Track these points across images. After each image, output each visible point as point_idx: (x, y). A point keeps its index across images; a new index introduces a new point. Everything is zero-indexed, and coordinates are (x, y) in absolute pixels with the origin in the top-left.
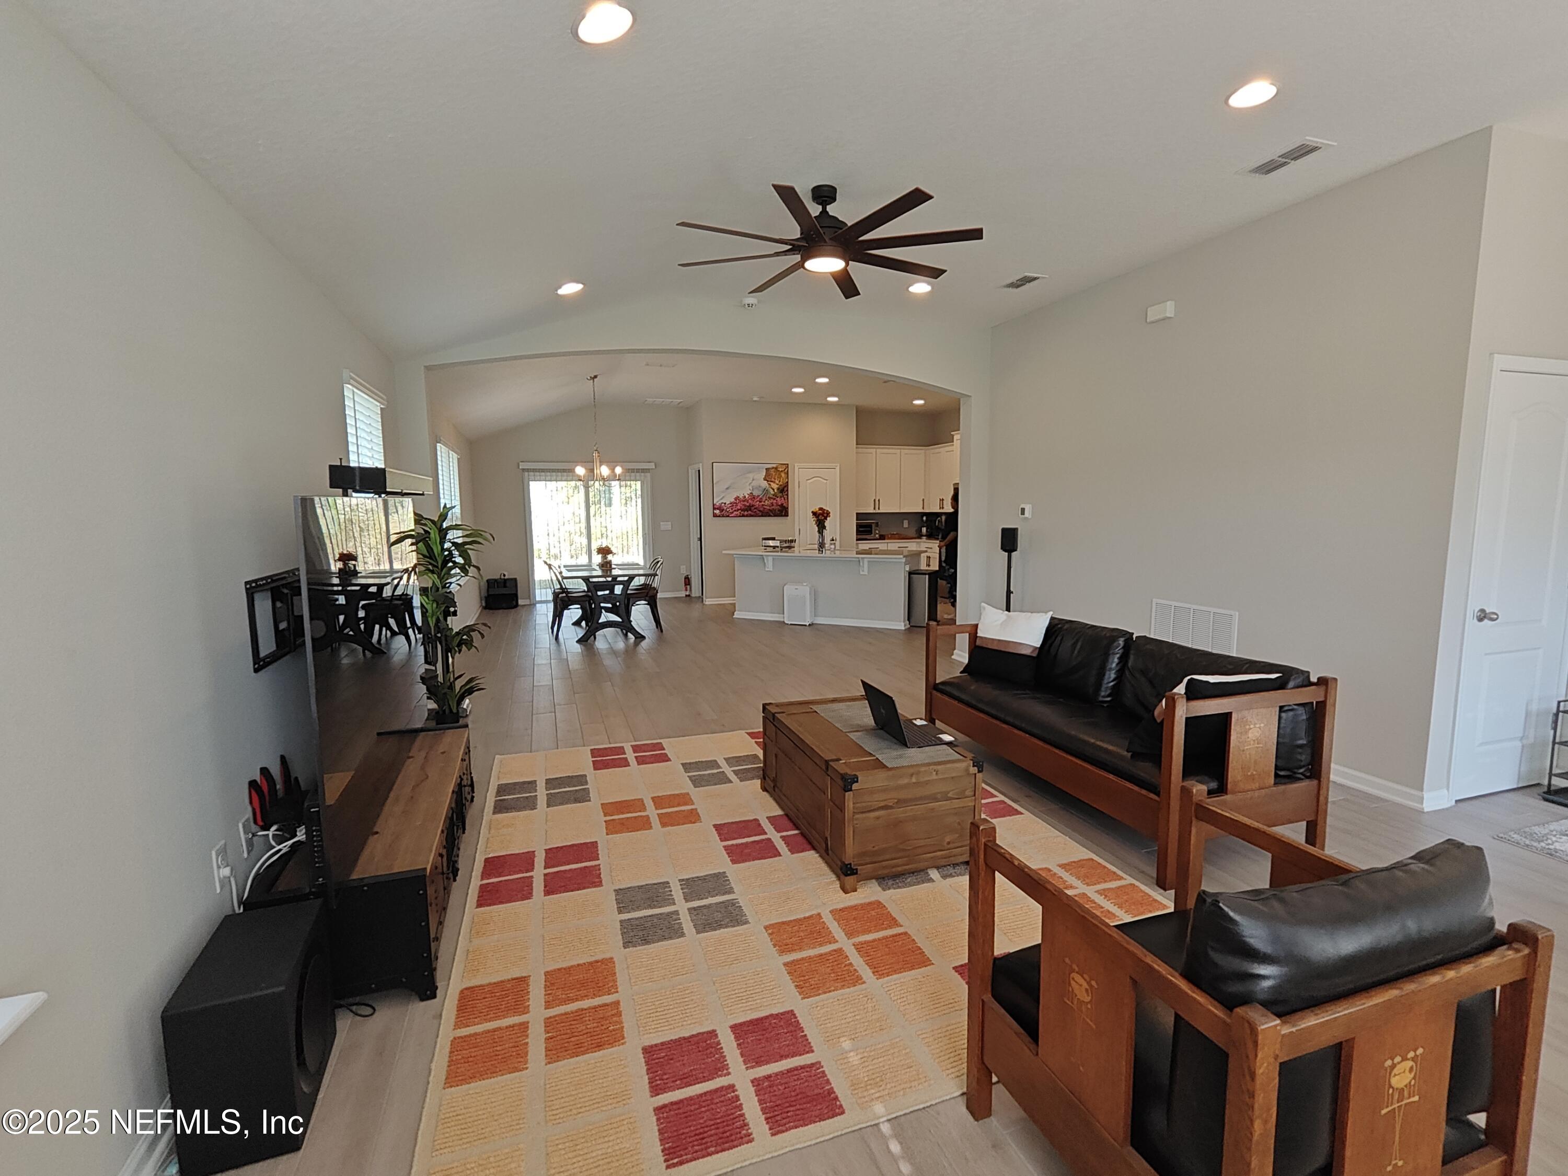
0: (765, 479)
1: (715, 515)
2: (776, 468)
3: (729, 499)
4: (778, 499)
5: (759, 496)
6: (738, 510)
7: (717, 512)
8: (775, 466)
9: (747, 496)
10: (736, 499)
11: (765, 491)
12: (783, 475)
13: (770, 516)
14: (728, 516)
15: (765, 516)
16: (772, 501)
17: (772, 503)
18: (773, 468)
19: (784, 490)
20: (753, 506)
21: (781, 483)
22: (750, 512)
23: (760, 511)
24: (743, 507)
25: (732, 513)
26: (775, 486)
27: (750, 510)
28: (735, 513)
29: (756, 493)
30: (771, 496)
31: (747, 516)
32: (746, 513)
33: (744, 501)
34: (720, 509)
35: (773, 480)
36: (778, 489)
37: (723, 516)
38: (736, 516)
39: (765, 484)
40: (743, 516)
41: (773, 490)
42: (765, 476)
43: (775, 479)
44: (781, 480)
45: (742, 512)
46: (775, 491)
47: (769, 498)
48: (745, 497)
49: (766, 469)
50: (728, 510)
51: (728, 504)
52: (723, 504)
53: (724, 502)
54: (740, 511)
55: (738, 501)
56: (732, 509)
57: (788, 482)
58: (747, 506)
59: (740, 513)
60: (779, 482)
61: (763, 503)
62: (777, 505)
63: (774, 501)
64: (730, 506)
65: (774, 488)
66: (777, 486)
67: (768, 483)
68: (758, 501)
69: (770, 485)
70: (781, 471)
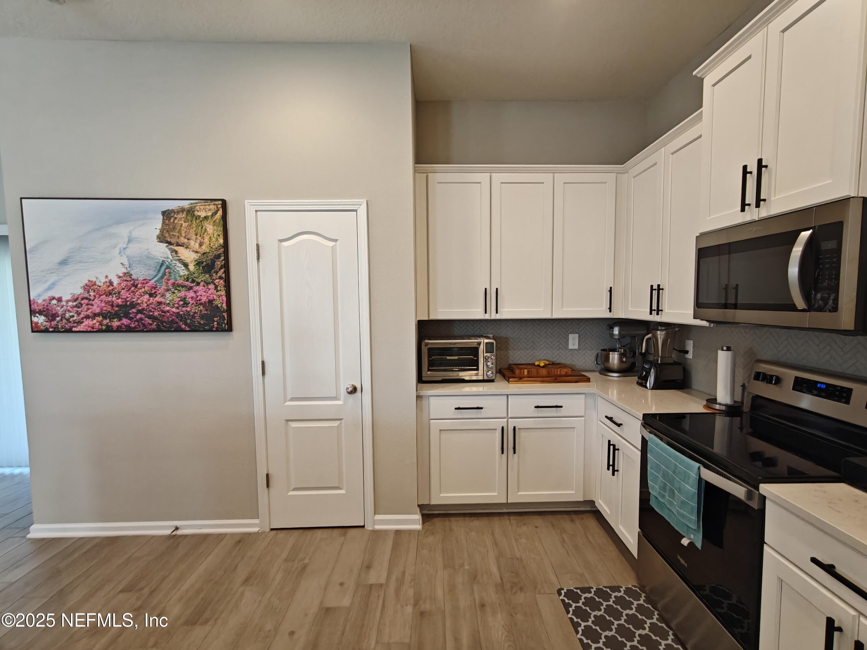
0: (161, 239)
1: (34, 329)
2: (190, 212)
4: (200, 288)
5: (146, 281)
6: (95, 315)
7: (40, 320)
8: (186, 204)
9: (116, 282)
10: (89, 286)
12: (210, 228)
13: (179, 330)
14: (69, 331)
15: (168, 331)
16: (183, 293)
17: (184, 299)
18: (182, 210)
19: (217, 266)
20: (133, 305)
21: (205, 248)
22: (125, 321)
23: (153, 318)
24: (107, 309)
25: (80, 322)
27: (127, 315)
28: (87, 322)
30: (180, 281)
31: (119, 330)
32: (116, 323)
33: (109, 294)
34: (47, 311)
35: (183, 240)
36: (198, 263)
37: (56, 330)
38: (92, 331)
40: (109, 330)
41: (186, 265)
42: (162, 231)
43: (188, 239)
44: (206, 240)
45: (105, 322)
46: (192, 267)
47: (176, 286)
48: (111, 283)
49: (164, 213)
50: (67, 315)
51: (67, 301)
52: (54, 302)
53: (57, 296)
54: (100, 318)
55: (92, 294)
56: (79, 314)
57: (226, 245)
58: (118, 306)
59: (101, 324)
60: (201, 245)
61: (158, 299)
62: (201, 304)
63: (191, 294)
64: (73, 307)
65: (188, 261)
66: (195, 256)
67: (170, 249)
68: (145, 293)
69: (176, 252)
70: (206, 218)
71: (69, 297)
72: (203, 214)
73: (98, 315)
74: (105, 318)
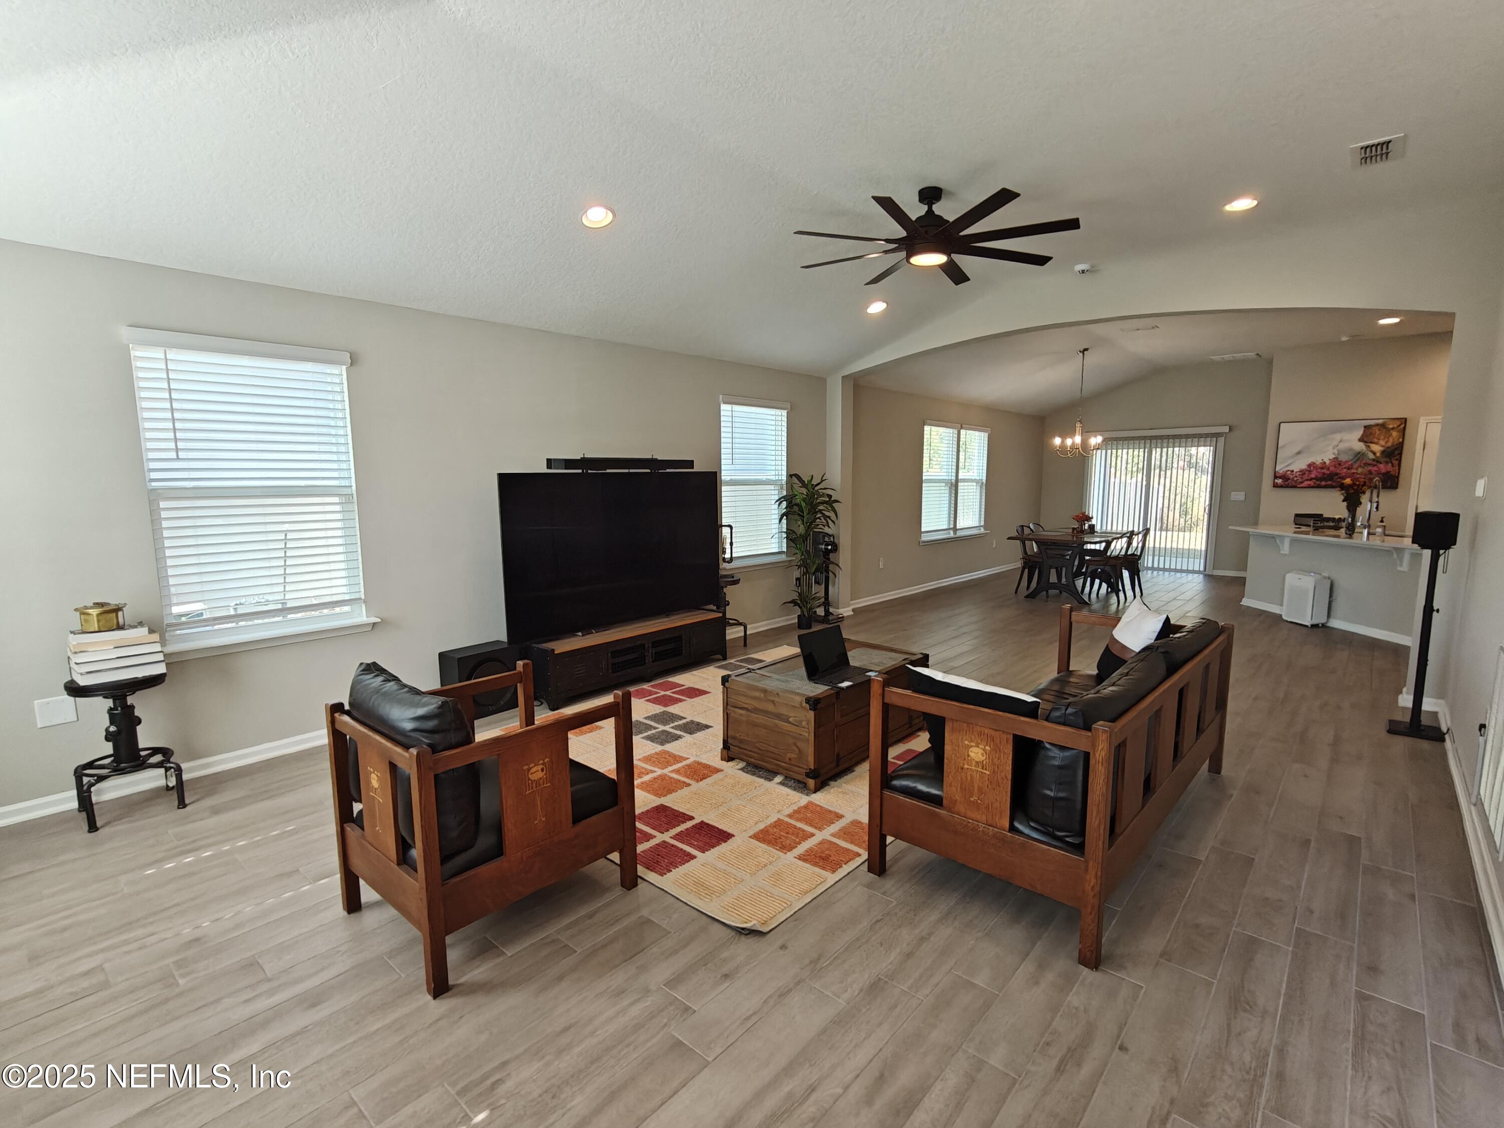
0: (1361, 440)
1: (1276, 486)
2: (1383, 426)
3: (1299, 465)
4: (1382, 465)
5: (1347, 462)
6: (1311, 479)
7: (1279, 481)
8: (1380, 421)
9: (1328, 462)
10: (1309, 466)
11: (1359, 456)
12: (1395, 434)
14: (1295, 487)
16: (1370, 468)
17: (1370, 472)
18: (1377, 425)
19: (1395, 453)
20: (1337, 474)
21: (1389, 445)
24: (1319, 476)
25: (1302, 483)
26: (1377, 448)
27: (1331, 479)
28: (1306, 483)
29: (1343, 458)
30: (1370, 462)
31: (1325, 487)
32: (1323, 483)
33: (1322, 468)
34: (1284, 477)
35: (1375, 440)
36: (1383, 452)
37: (1287, 487)
38: (1309, 487)
39: (1360, 446)
40: (1319, 487)
41: (1374, 453)
42: (1363, 435)
43: (1379, 440)
44: (1391, 440)
45: (1317, 482)
46: (1378, 454)
47: (1367, 464)
48: (1325, 463)
49: (1365, 427)
50: (1295, 479)
51: (1296, 472)
52: (1289, 472)
53: (1291, 469)
54: (1314, 481)
55: (1312, 468)
56: (1302, 478)
57: (1403, 442)
58: (1326, 474)
59: (1315, 483)
60: (1386, 443)
61: (1353, 471)
62: (1381, 473)
63: (1375, 468)
64: (1300, 475)
65: (1376, 451)
66: (1381, 449)
67: (1366, 445)
68: (1345, 468)
69: (1369, 447)
70: (1393, 429)
71: (1298, 470)
72: (1391, 426)
73: (1314, 479)
74: (1317, 480)
